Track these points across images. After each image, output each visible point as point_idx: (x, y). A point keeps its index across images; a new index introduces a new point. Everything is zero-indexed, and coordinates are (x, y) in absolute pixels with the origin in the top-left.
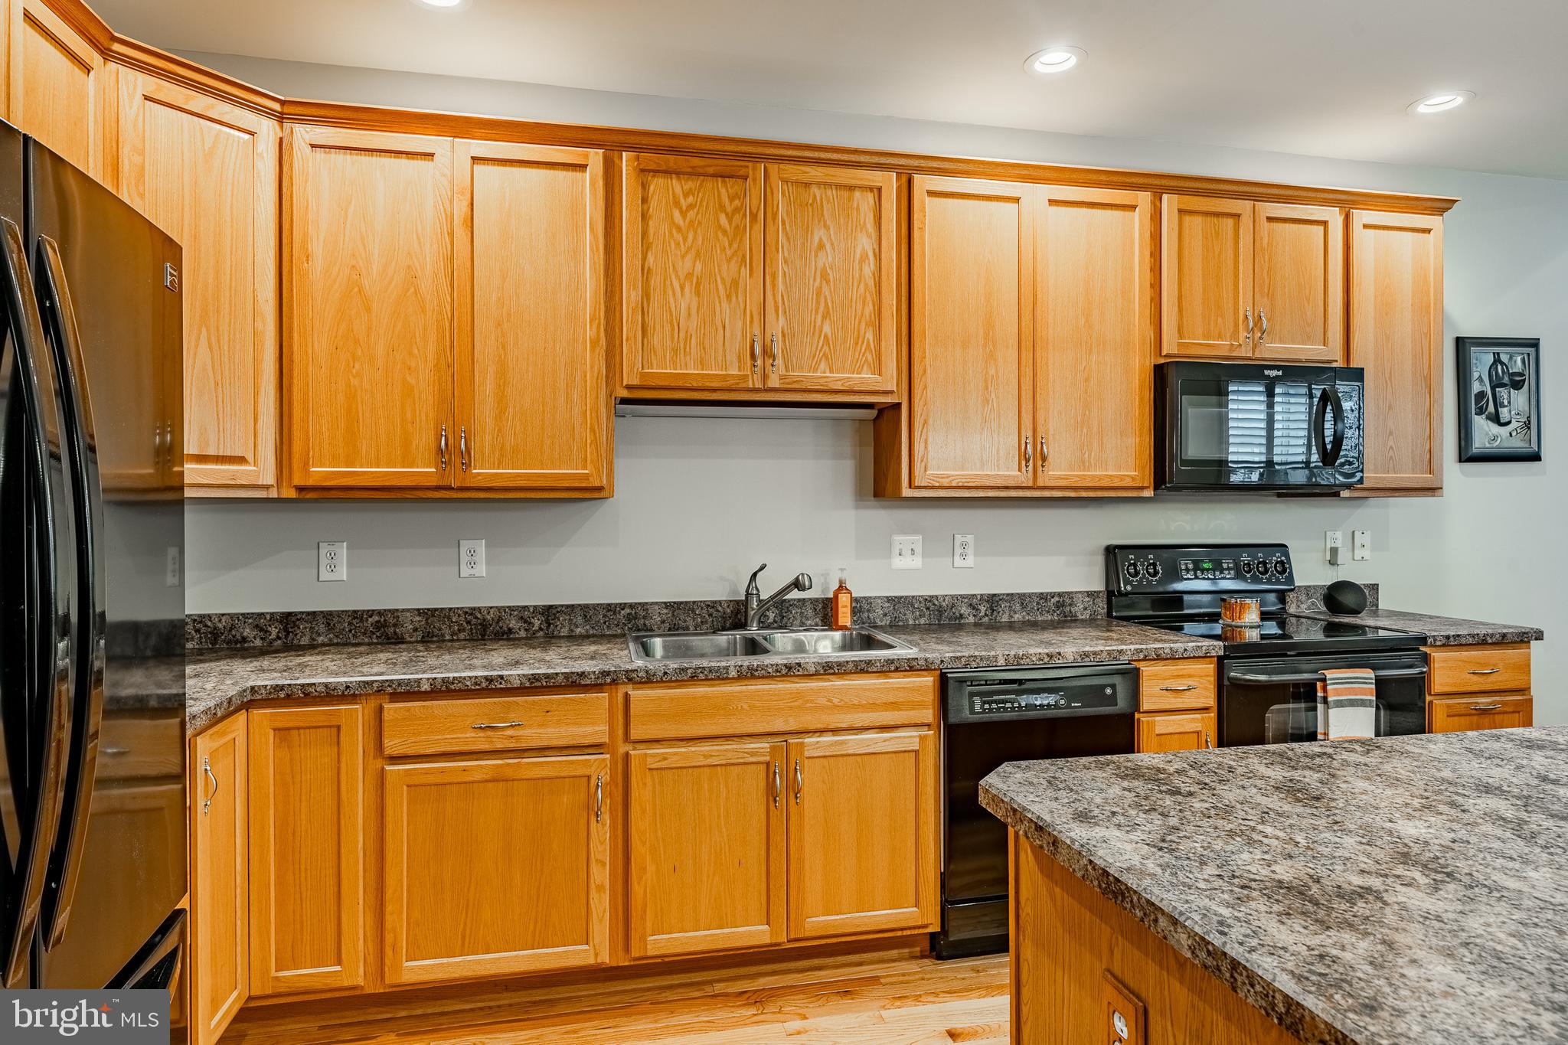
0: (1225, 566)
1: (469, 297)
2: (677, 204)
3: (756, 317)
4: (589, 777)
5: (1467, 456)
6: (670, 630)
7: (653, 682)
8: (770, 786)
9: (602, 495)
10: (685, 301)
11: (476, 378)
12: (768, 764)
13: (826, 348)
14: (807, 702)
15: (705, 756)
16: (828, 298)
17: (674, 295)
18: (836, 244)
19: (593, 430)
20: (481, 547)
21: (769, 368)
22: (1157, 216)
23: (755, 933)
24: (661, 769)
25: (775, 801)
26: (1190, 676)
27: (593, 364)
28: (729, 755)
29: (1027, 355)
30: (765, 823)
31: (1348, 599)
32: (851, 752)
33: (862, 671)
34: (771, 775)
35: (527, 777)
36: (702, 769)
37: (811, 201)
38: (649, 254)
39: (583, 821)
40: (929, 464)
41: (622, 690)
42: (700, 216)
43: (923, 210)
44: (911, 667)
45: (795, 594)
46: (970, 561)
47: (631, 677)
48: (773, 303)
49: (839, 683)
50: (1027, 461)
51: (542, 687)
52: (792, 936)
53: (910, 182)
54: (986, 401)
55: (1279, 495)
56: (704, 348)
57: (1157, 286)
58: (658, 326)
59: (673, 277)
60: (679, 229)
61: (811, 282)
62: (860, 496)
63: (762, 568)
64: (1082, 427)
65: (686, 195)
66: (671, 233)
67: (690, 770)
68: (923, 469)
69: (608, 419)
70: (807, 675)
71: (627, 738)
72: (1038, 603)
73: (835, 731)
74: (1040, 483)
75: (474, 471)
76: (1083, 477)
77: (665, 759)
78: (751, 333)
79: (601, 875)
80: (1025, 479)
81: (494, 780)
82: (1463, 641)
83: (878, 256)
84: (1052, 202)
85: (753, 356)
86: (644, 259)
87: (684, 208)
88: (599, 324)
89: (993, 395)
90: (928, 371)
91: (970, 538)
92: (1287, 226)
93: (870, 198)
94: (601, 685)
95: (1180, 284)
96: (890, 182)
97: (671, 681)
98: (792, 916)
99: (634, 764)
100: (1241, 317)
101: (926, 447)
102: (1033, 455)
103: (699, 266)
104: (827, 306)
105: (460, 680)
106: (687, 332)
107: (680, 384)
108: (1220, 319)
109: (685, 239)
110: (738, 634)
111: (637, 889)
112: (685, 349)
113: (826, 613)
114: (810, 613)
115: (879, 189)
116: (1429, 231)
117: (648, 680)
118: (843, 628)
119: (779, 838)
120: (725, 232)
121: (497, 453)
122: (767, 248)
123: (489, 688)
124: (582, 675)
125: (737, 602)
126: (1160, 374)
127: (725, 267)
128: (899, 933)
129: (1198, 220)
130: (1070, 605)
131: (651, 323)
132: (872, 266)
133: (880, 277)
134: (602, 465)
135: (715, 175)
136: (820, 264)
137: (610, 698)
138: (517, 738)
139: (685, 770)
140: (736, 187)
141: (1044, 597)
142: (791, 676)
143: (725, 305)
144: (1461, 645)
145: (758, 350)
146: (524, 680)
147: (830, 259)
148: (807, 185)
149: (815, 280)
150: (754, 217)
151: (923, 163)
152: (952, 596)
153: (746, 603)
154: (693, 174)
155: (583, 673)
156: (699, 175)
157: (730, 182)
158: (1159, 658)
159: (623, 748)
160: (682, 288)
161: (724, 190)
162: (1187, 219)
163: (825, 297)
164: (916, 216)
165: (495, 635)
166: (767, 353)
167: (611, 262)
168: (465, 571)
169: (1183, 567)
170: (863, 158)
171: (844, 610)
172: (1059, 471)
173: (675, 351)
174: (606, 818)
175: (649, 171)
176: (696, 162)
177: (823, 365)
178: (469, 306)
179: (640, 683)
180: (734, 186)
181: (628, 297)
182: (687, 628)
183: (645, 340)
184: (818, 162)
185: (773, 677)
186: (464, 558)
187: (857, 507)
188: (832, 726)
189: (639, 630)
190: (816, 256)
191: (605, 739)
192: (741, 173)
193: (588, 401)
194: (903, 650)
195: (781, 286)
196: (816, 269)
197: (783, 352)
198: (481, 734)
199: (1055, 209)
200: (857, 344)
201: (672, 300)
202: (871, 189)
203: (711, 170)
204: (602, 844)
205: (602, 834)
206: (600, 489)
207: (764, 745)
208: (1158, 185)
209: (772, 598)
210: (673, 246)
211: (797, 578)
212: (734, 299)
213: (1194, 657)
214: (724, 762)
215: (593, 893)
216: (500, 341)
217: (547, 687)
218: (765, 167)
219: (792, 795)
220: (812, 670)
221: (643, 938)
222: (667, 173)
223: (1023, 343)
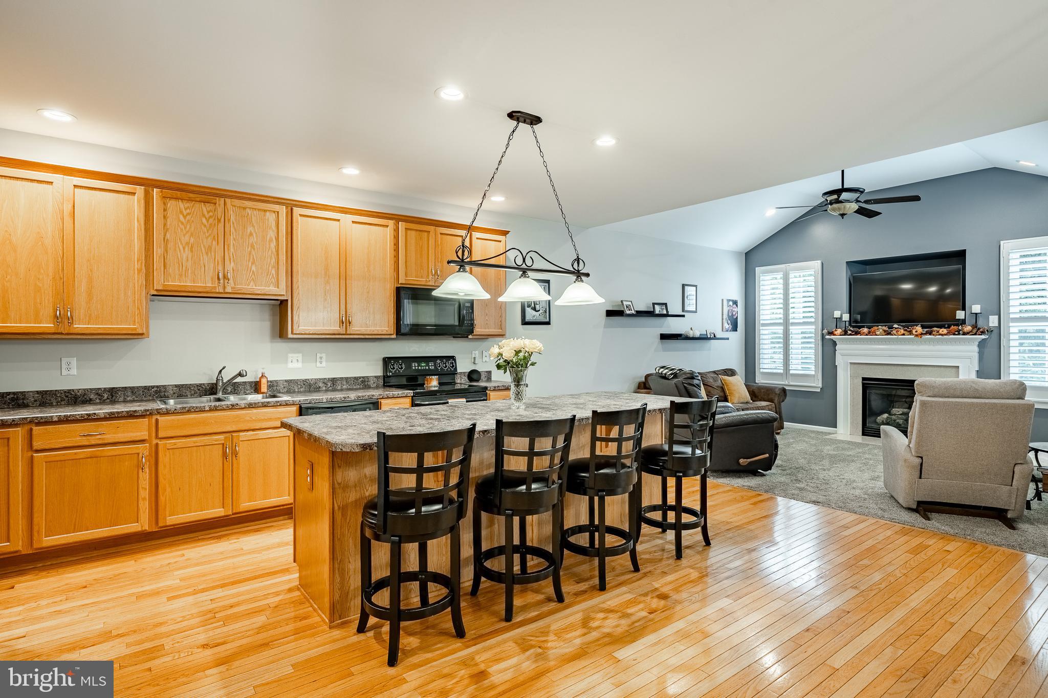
0: (430, 365)
1: (72, 248)
2: (181, 212)
3: (220, 263)
4: (138, 454)
5: (525, 323)
6: (178, 397)
7: (169, 414)
8: (225, 455)
9: (143, 336)
10: (186, 254)
11: (76, 284)
12: (223, 444)
13: (253, 276)
14: (241, 419)
15: (194, 443)
16: (255, 255)
17: (180, 252)
18: (258, 234)
19: (138, 308)
20: (74, 361)
21: (226, 284)
22: (397, 230)
23: (217, 512)
24: (173, 449)
25: (226, 459)
26: (400, 404)
27: (138, 280)
28: (205, 441)
29: (343, 282)
30: (222, 469)
31: (475, 376)
32: (260, 438)
33: (265, 406)
34: (225, 449)
35: (108, 455)
36: (193, 448)
37: (246, 215)
38: (168, 233)
39: (135, 473)
40: (300, 325)
41: (154, 417)
42: (192, 219)
43: (297, 222)
44: (287, 404)
45: (239, 380)
46: (324, 364)
47: (159, 412)
48: (228, 257)
49: (254, 411)
50: (343, 323)
51: (115, 417)
52: (234, 511)
53: (292, 209)
54: (326, 300)
55: (454, 337)
56: (195, 275)
57: (397, 257)
58: (172, 265)
59: (179, 243)
60: (182, 223)
61: (247, 249)
62: (273, 337)
63: (224, 368)
64: (366, 311)
65: (186, 209)
66: (178, 224)
67: (187, 449)
68: (297, 327)
69: (146, 303)
70: (240, 408)
71: (157, 437)
72: (354, 381)
73: (253, 430)
74: (348, 332)
75: (75, 326)
76: (366, 330)
77: (175, 444)
78: (218, 268)
79: (145, 493)
80: (343, 331)
81: (91, 457)
82: (500, 388)
83: (277, 239)
84: (353, 222)
85: (219, 279)
86: (165, 235)
87: (185, 215)
88: (142, 262)
89: (328, 298)
90: (300, 287)
91: (324, 355)
92: (448, 237)
93: (274, 216)
94: (144, 415)
95: (406, 257)
96: (283, 210)
97: (178, 413)
98: (234, 504)
99: (160, 448)
100: (430, 270)
101: (299, 318)
102: (345, 322)
103: (192, 240)
104: (253, 258)
105: (73, 416)
106: (186, 267)
107: (183, 289)
108: (422, 271)
109: (185, 228)
110: (212, 397)
111: (162, 498)
112: (185, 275)
113: (256, 387)
114: (248, 387)
115: (278, 212)
116: (501, 241)
117: (168, 413)
118: (263, 393)
119: (228, 474)
120: (205, 226)
121: (87, 318)
122: (225, 234)
123: (88, 419)
124: (135, 411)
125: (213, 384)
126: (398, 290)
127: (205, 240)
128: (282, 508)
129: (413, 232)
130: (368, 381)
131: (168, 263)
132: (275, 243)
133: (278, 248)
134: (144, 324)
135: (200, 201)
136: (251, 242)
137: (149, 421)
138: (103, 439)
139: (185, 449)
140: (211, 207)
141: (356, 378)
142: (234, 409)
143: (205, 256)
144: (499, 390)
145: (221, 276)
146: (106, 415)
147: (255, 239)
148: (245, 208)
149: (248, 248)
150: (219, 221)
151: (297, 203)
152: (315, 379)
153: (216, 384)
154: (190, 200)
155: (136, 411)
156: (193, 201)
157: (208, 205)
158: (388, 398)
159: (155, 441)
160: (184, 248)
161: (205, 208)
162: (409, 232)
163: (253, 255)
164: (294, 224)
165: (82, 402)
166: (225, 277)
167: (148, 235)
168: (64, 372)
169: (413, 365)
170: (270, 199)
171: (264, 385)
172: (357, 327)
173: (181, 275)
174: (147, 470)
175: (167, 198)
176: (191, 195)
177: (252, 283)
178: (72, 252)
179: (164, 414)
180: (210, 207)
181: (157, 251)
182: (187, 396)
183: (165, 270)
184: (250, 199)
185: (225, 409)
186: (64, 366)
187: (271, 342)
188: (252, 428)
189: (162, 398)
190: (249, 238)
191: (146, 437)
192: (213, 202)
193: (136, 296)
194: (285, 398)
195: (232, 250)
196: (249, 243)
197: (233, 277)
198: (84, 438)
199: (354, 225)
200: (267, 275)
201: (179, 253)
202: (274, 212)
203: (198, 199)
204: (145, 481)
205: (145, 478)
206: (142, 334)
207: (222, 437)
208: (398, 218)
209: (228, 381)
210: (179, 231)
211: (240, 372)
212: (209, 254)
213: (402, 397)
214: (203, 444)
215: (141, 502)
216: (89, 267)
217: (118, 417)
218: (224, 200)
219: (234, 456)
220: (243, 406)
221: (165, 518)
222: (177, 199)
223: (341, 277)
